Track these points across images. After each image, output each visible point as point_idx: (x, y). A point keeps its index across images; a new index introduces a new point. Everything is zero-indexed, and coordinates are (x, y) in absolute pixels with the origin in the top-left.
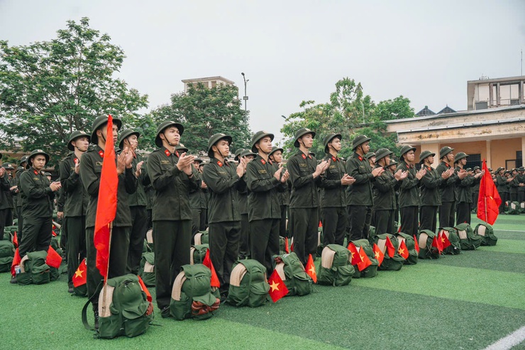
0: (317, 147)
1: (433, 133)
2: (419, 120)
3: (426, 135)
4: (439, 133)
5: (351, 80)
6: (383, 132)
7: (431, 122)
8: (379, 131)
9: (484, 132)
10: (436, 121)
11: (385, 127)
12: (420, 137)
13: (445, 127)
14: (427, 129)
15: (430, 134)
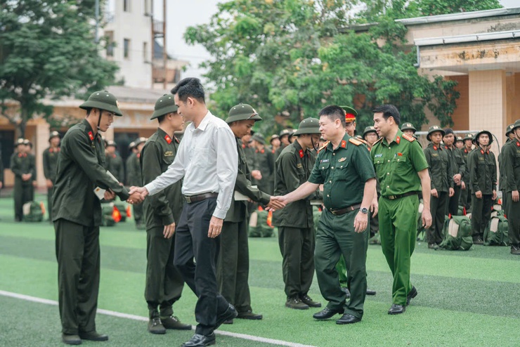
0: (251, 76)
1: (488, 48)
2: (469, 20)
3: (474, 50)
4: (499, 47)
6: (398, 42)
7: (493, 24)
8: (388, 40)
10: (504, 22)
11: (402, 32)
12: (463, 56)
13: (510, 35)
14: (475, 39)
15: (482, 49)
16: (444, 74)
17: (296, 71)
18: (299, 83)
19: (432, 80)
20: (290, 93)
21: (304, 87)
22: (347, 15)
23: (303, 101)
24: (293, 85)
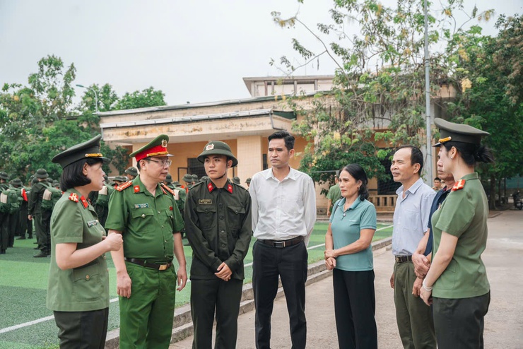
1: (141, 130)
2: (135, 113)
3: (133, 131)
4: (148, 129)
5: (58, 58)
6: (94, 126)
7: (148, 116)
8: (89, 125)
9: (195, 130)
10: (154, 115)
11: (98, 119)
12: (127, 134)
13: (153, 122)
14: (133, 124)
15: (138, 130)
16: (122, 144)
17: (29, 141)
18: (29, 148)
19: (114, 148)
20: (23, 154)
21: (32, 151)
22: (67, 109)
23: (31, 159)
24: (26, 150)
